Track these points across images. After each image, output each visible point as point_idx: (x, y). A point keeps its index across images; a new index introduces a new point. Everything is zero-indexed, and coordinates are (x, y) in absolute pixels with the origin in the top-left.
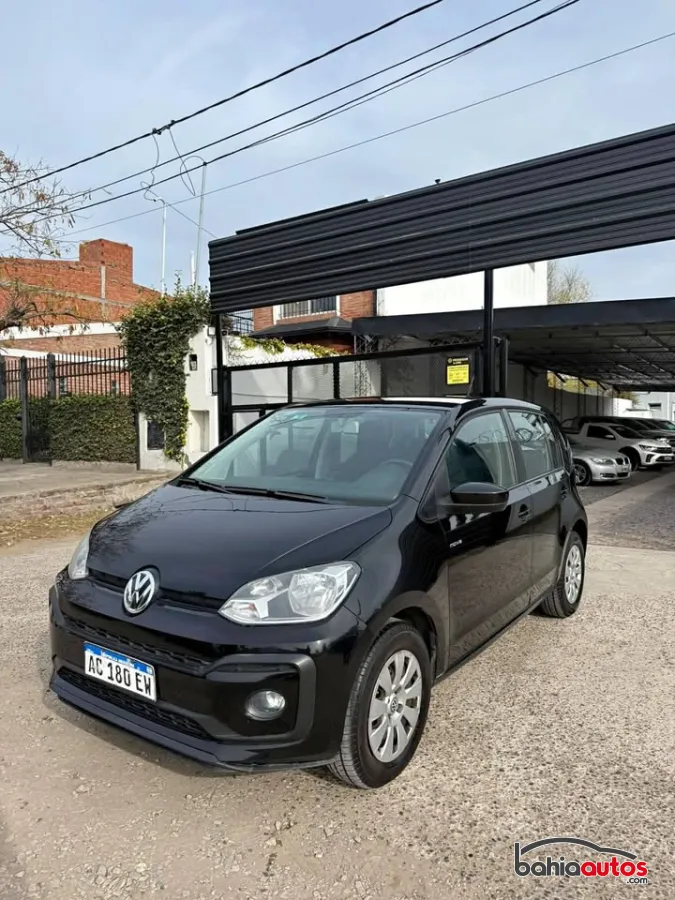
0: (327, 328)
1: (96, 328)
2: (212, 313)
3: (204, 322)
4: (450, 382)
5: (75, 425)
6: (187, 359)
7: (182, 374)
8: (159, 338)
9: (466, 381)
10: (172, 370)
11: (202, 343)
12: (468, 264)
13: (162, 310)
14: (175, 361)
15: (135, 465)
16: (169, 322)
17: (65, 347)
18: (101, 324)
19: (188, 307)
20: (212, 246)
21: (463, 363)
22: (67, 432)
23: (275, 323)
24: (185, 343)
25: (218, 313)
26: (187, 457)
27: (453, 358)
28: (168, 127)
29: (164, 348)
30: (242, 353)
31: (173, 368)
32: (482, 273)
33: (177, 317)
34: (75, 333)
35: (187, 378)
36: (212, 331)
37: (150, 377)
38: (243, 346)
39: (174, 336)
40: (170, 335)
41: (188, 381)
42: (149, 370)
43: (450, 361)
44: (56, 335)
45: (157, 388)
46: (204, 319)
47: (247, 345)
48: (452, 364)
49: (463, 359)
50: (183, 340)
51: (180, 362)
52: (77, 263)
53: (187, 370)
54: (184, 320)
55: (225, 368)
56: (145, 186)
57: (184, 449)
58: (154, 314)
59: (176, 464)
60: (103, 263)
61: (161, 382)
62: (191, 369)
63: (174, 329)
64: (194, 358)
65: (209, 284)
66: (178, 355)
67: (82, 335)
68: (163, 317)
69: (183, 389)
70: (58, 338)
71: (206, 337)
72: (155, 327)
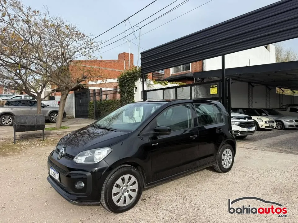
0: (185, 76)
1: (109, 81)
2: (141, 74)
3: (139, 77)
4: (211, 93)
5: (107, 109)
6: (135, 88)
7: (133, 93)
8: (127, 82)
9: (216, 93)
10: (131, 92)
11: (139, 84)
12: (216, 54)
13: (128, 74)
14: (131, 89)
15: (121, 121)
16: (130, 78)
17: (107, 86)
18: (110, 79)
19: (135, 73)
20: (142, 54)
21: (216, 87)
22: (105, 111)
23: (171, 75)
24: (134, 84)
25: (143, 74)
26: (135, 118)
27: (212, 85)
28: (128, 19)
29: (128, 85)
30: (153, 86)
31: (131, 91)
32: (221, 57)
33: (132, 76)
34: (104, 82)
35: (135, 94)
36: (142, 80)
37: (125, 94)
38: (153, 84)
39: (131, 82)
40: (130, 82)
41: (135, 95)
42: (125, 92)
43: (211, 86)
44: (99, 83)
45: (127, 98)
46: (139, 76)
47: (155, 83)
48: (212, 87)
49: (216, 86)
50: (134, 83)
51: (133, 89)
52: (117, 60)
53: (135, 92)
54: (134, 77)
55: (145, 91)
56: (124, 37)
57: (134, 116)
58: (125, 76)
59: (132, 120)
60: (125, 59)
61: (128, 96)
62: (136, 92)
63: (131, 80)
64: (136, 88)
65: (141, 65)
66: (132, 87)
67: (105, 83)
68: (128, 76)
69: (134, 98)
70: (100, 84)
71: (140, 82)
72: (126, 79)
